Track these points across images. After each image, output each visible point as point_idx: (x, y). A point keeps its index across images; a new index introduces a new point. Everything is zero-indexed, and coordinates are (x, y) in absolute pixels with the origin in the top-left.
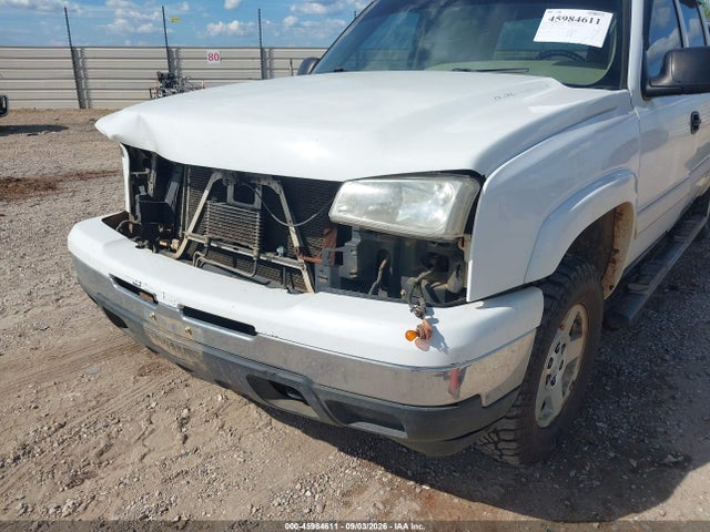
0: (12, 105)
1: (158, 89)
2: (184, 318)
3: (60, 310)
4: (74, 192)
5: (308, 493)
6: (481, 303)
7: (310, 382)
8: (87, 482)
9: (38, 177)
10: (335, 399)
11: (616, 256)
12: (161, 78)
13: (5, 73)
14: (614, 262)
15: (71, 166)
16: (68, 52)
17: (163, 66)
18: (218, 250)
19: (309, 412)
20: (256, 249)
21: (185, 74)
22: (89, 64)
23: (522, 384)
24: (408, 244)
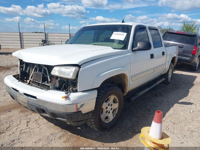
0: (2, 47)
1: (42, 44)
2: (24, 96)
3: (4, 98)
4: (14, 70)
5: (52, 137)
6: (82, 92)
7: (47, 108)
8: (3, 134)
9: (6, 66)
10: (51, 112)
11: (126, 85)
12: (43, 41)
13: (1, 39)
14: (126, 86)
15: (15, 63)
16: (19, 34)
17: (44, 38)
18: (35, 82)
19: (48, 115)
20: (41, 81)
21: (49, 40)
22: (24, 37)
23: (94, 110)
24: (69, 80)
